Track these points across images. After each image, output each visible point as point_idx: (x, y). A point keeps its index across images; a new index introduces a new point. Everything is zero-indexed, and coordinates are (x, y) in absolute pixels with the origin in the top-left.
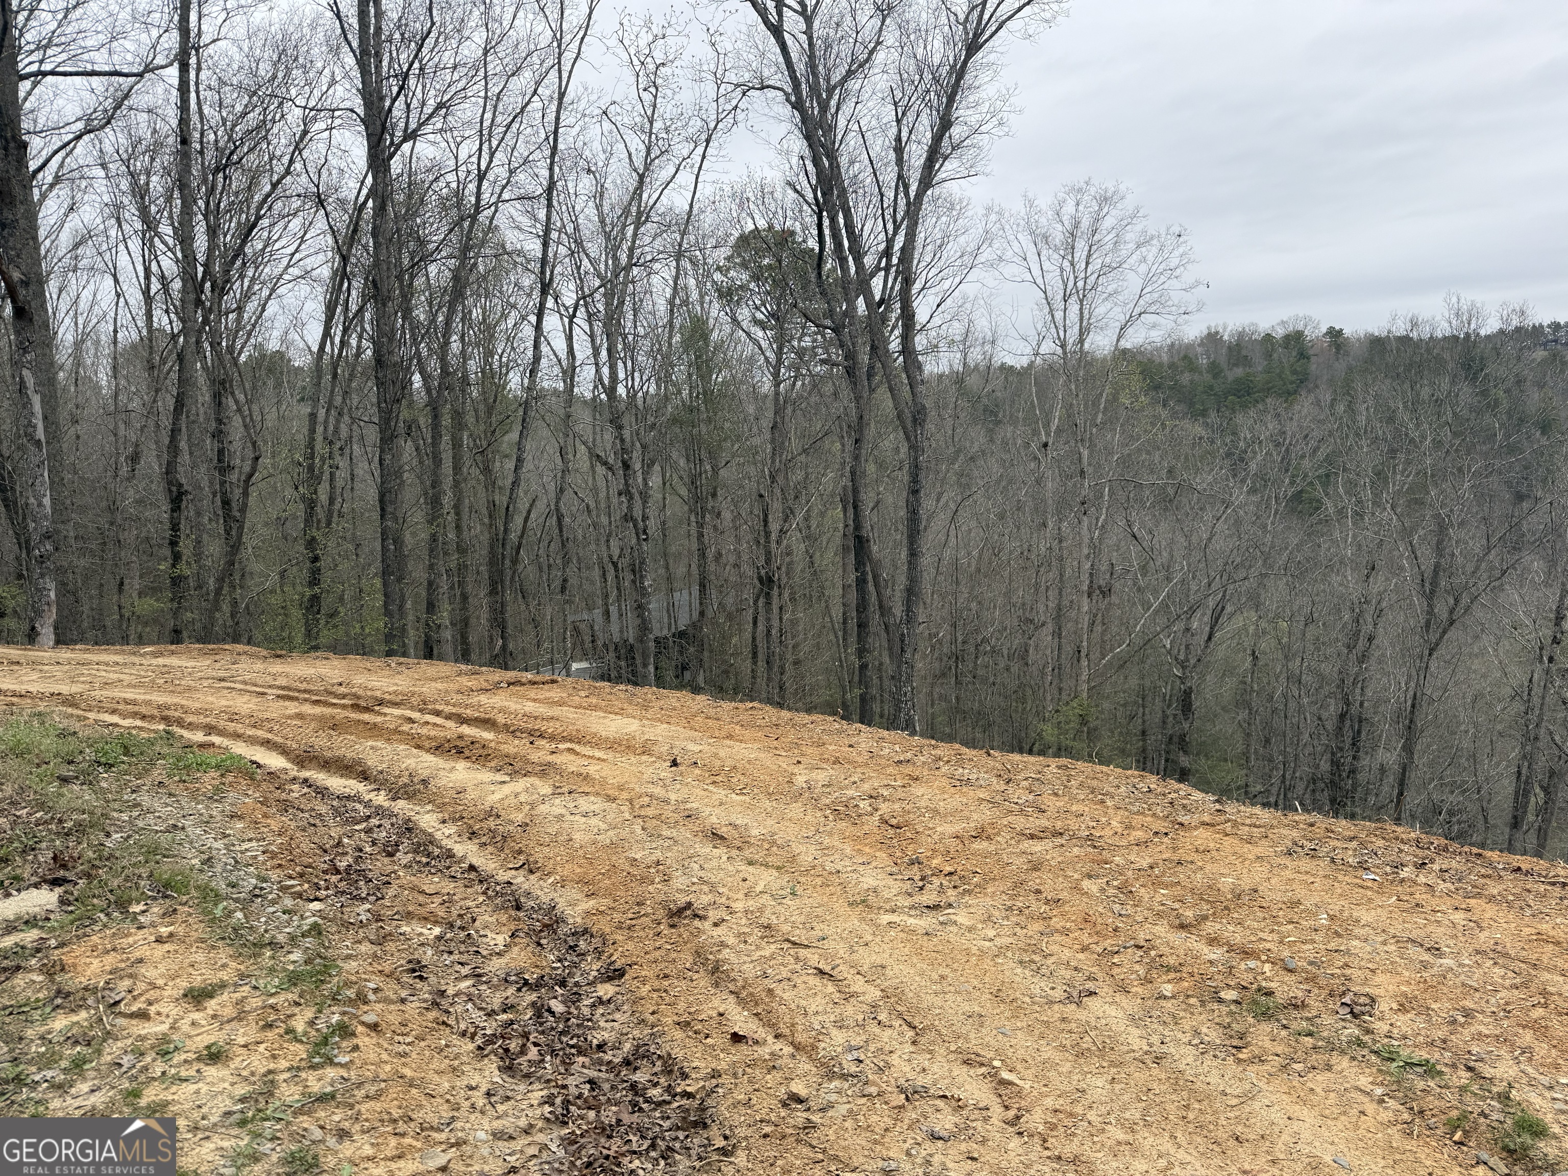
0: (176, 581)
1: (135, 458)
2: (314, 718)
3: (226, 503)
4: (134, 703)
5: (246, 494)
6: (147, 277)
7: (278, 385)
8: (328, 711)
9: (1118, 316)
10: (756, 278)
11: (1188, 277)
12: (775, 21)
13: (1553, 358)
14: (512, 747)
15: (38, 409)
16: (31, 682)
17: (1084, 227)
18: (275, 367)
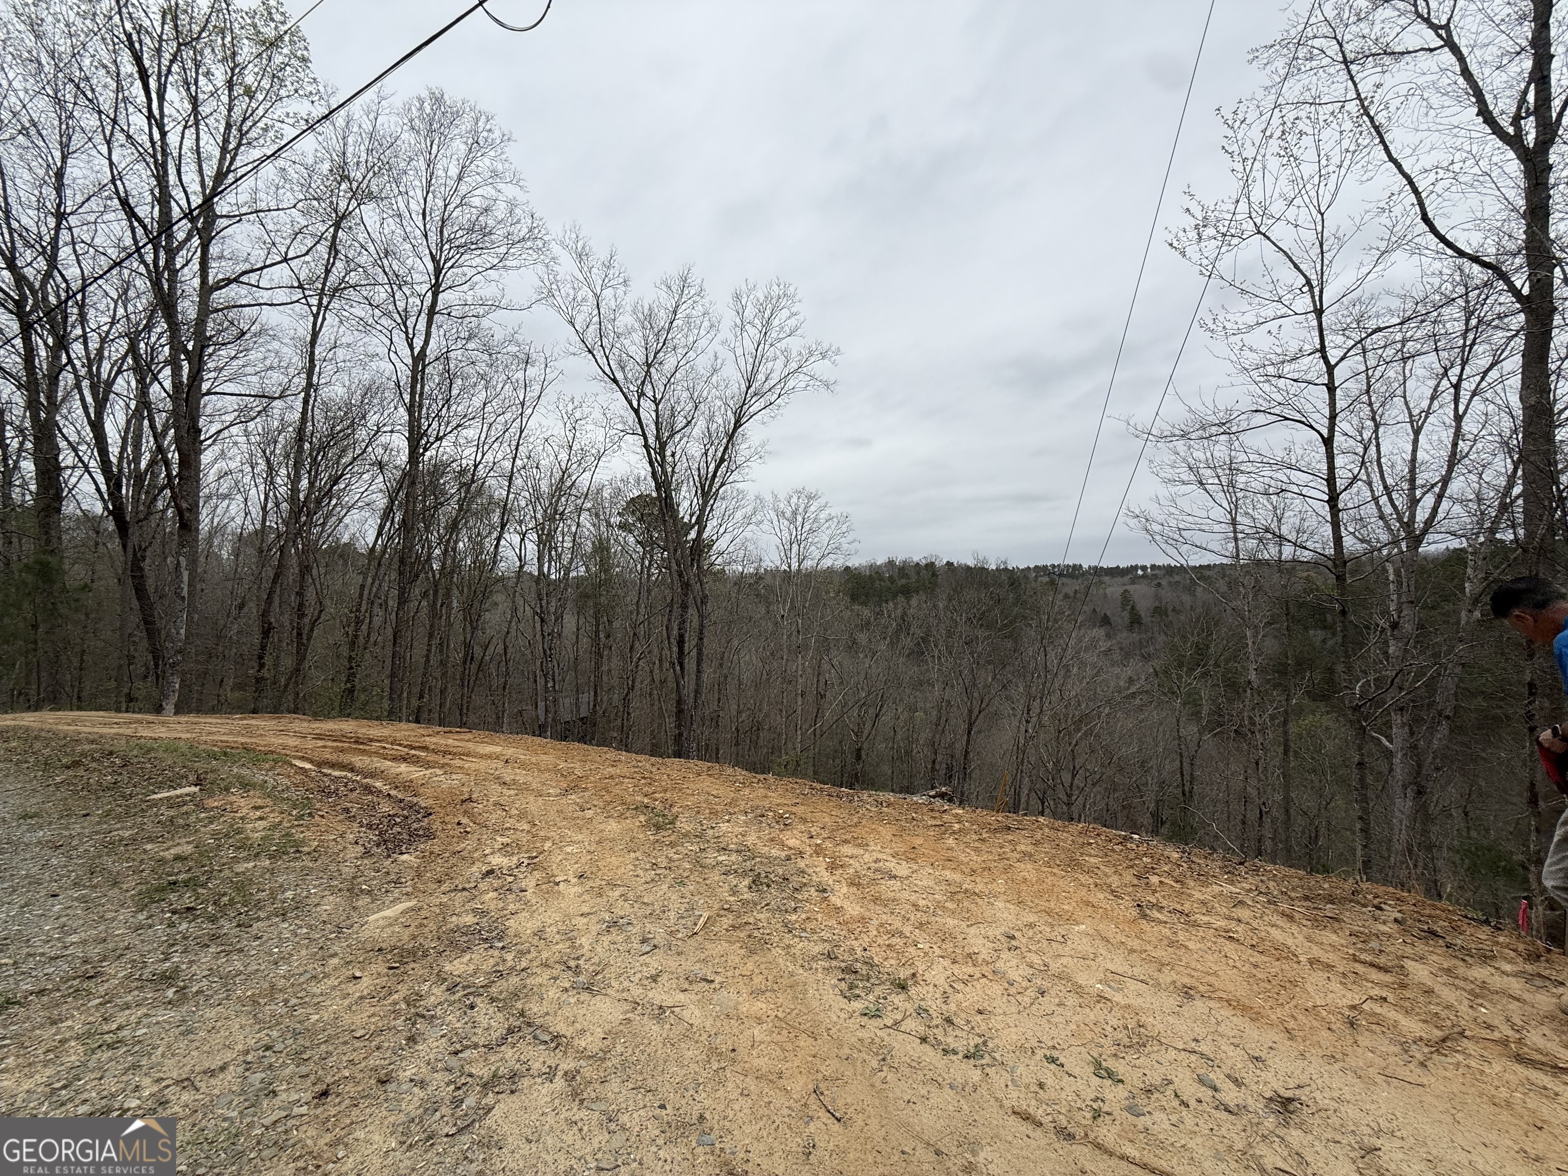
0: (259, 680)
1: (241, 606)
2: (332, 747)
3: (299, 634)
4: (227, 742)
5: (312, 630)
6: (266, 499)
7: (345, 564)
8: (340, 744)
9: (817, 554)
10: (641, 520)
11: (850, 538)
12: (636, 406)
13: (1052, 583)
14: (432, 757)
15: (186, 578)
16: (161, 732)
17: (801, 510)
18: (345, 552)
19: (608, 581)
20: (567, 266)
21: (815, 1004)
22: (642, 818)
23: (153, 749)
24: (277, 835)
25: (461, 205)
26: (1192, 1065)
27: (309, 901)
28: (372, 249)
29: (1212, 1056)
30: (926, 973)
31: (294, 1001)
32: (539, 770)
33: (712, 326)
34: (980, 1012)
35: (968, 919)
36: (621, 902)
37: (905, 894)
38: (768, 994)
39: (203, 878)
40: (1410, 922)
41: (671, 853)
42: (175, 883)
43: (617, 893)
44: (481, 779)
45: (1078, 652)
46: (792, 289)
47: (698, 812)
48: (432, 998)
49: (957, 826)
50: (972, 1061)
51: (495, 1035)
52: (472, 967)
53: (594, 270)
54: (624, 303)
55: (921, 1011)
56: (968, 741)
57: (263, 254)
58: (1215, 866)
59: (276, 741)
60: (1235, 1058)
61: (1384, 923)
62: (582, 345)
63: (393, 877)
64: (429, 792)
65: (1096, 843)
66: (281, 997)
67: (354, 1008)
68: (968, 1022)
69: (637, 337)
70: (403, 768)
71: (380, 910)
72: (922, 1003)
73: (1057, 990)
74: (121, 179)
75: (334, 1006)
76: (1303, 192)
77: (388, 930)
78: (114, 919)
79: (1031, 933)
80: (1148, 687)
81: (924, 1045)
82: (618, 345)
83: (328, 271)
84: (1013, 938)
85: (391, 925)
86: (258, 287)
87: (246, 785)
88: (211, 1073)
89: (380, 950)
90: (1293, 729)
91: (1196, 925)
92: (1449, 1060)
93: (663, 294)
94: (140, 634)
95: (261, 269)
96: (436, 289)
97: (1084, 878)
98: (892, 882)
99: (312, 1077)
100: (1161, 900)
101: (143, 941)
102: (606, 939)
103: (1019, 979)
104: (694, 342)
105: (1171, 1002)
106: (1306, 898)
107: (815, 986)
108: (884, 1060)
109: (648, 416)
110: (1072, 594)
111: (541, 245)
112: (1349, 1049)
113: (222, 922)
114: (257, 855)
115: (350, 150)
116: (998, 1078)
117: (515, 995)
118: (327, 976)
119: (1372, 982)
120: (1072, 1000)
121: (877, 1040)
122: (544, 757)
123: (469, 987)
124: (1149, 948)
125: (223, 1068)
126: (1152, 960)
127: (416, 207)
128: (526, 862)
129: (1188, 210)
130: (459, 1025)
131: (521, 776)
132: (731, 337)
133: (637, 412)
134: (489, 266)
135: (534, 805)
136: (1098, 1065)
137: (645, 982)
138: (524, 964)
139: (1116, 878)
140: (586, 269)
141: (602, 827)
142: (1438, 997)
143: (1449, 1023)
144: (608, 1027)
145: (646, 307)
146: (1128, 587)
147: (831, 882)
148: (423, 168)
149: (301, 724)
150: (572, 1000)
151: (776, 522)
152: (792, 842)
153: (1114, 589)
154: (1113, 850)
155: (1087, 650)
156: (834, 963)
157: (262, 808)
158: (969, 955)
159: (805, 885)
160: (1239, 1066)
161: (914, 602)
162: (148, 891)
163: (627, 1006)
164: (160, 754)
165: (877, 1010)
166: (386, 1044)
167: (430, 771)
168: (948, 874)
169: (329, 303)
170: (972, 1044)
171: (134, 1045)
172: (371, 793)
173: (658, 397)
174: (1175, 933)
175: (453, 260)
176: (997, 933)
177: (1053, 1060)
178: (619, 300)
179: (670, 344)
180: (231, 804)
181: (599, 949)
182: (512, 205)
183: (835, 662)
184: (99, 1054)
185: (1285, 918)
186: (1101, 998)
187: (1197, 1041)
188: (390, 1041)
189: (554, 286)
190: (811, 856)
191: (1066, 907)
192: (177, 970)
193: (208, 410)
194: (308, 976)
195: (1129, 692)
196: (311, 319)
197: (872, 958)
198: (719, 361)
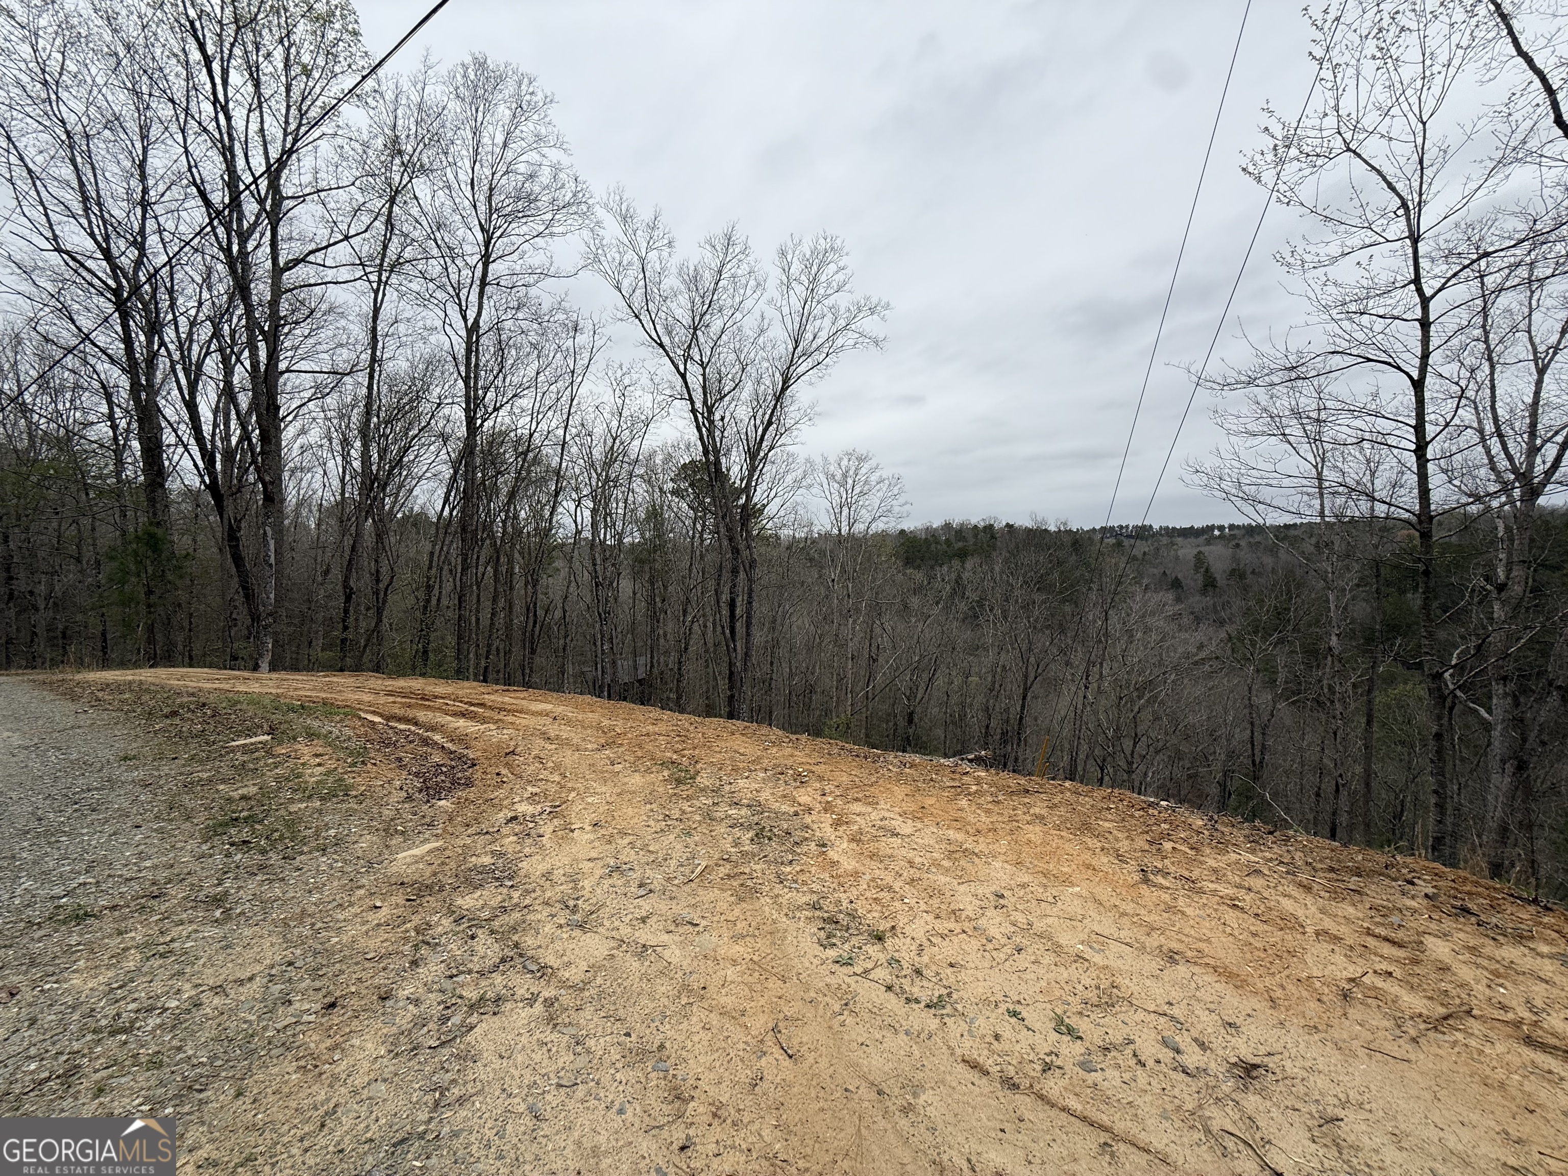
0: (343, 641)
1: (327, 572)
2: (401, 703)
4: (308, 697)
5: (386, 594)
6: (344, 472)
7: (419, 532)
8: (408, 700)
9: (868, 518)
10: (692, 485)
11: (902, 500)
12: (682, 371)
13: (1119, 544)
14: (488, 713)
15: (272, 547)
16: (255, 687)
17: (851, 473)
18: (417, 521)
19: (662, 546)
20: (612, 230)
21: (791, 950)
22: (666, 773)
23: (239, 702)
24: (331, 780)
25: (507, 173)
26: (1159, 1027)
27: (348, 839)
28: (425, 223)
29: (1182, 1020)
30: (907, 928)
31: (319, 925)
32: (583, 727)
33: (758, 285)
34: (951, 965)
35: (961, 877)
36: (628, 849)
37: (904, 852)
38: (748, 939)
39: (261, 816)
40: (1443, 898)
41: (686, 806)
42: (236, 819)
43: (626, 841)
44: (529, 734)
45: (1144, 616)
46: (839, 241)
47: (720, 769)
48: (440, 928)
49: (974, 788)
50: (933, 1011)
51: (489, 963)
52: (481, 902)
53: (639, 233)
54: (669, 265)
55: (894, 962)
56: (1023, 707)
57: (327, 232)
58: (1239, 835)
59: (352, 697)
60: (1207, 1023)
61: (1413, 897)
62: (629, 311)
63: (428, 820)
64: (479, 745)
65: (1117, 808)
66: (309, 921)
67: (370, 933)
68: (938, 974)
69: (684, 299)
70: (461, 722)
71: (409, 849)
72: (896, 954)
73: (1035, 948)
74: (196, 167)
75: (352, 931)
76: (1402, 99)
77: (413, 867)
78: (182, 849)
79: (1022, 893)
80: (1219, 653)
81: (889, 993)
82: (664, 309)
83: (385, 247)
84: (1002, 896)
85: (416, 862)
86: (324, 266)
87: (311, 735)
88: (241, 982)
89: (402, 884)
90: (1379, 698)
91: (1201, 892)
92: (1447, 1038)
93: (708, 254)
94: (240, 599)
95: (326, 247)
96: (486, 259)
97: (1091, 842)
98: (894, 839)
99: (324, 991)
100: (1170, 866)
101: (203, 868)
102: (607, 882)
103: (999, 936)
104: (741, 303)
105: (1151, 965)
106: (1332, 870)
107: (795, 934)
108: (846, 1004)
109: (695, 381)
110: (1140, 556)
111: (585, 210)
112: (1336, 1021)
113: (271, 854)
114: (310, 797)
115: (400, 122)
116: (955, 1027)
117: (514, 929)
118: (351, 904)
119: (1382, 956)
120: (1049, 958)
121: (844, 986)
122: (590, 715)
123: (474, 919)
124: (1143, 912)
125: (251, 979)
126: (1142, 924)
127: (464, 177)
128: (548, 810)
129: (1266, 129)
130: (459, 953)
131: (565, 732)
132: (777, 295)
133: (683, 376)
134: (535, 234)
135: (568, 758)
136: (1060, 1021)
137: (635, 923)
138: (527, 902)
139: (1126, 843)
140: (630, 231)
141: (626, 780)
142: (1454, 974)
143: (1458, 1001)
144: (592, 961)
145: (692, 268)
146: (1202, 549)
147: (833, 837)
148: (470, 137)
149: (377, 682)
150: (565, 936)
151: (826, 486)
152: (804, 799)
153: (1187, 550)
154: (1132, 816)
155: (1153, 614)
156: (818, 913)
157: (321, 755)
158: (954, 912)
159: (806, 839)
160: (1210, 1030)
161: (969, 565)
162: (214, 825)
163: (613, 944)
164: (244, 707)
165: (850, 958)
166: (392, 966)
167: (485, 726)
168: (952, 834)
169: (388, 278)
170: (937, 995)
171: (181, 955)
172: (427, 745)
173: (705, 360)
174: (1175, 899)
175: (501, 230)
176: (987, 891)
177: (1015, 1014)
178: (664, 262)
179: (715, 306)
180: (296, 751)
181: (599, 891)
182: (556, 169)
183: (887, 626)
184: (152, 961)
185: (1301, 889)
186: (1079, 957)
187: (1171, 1004)
188: (395, 964)
189: (600, 251)
190: (819, 812)
191: (1065, 870)
192: (226, 893)
193: (288, 388)
194: (335, 903)
195: (1196, 658)
196: (373, 295)
197: (856, 910)
198: (766, 322)
